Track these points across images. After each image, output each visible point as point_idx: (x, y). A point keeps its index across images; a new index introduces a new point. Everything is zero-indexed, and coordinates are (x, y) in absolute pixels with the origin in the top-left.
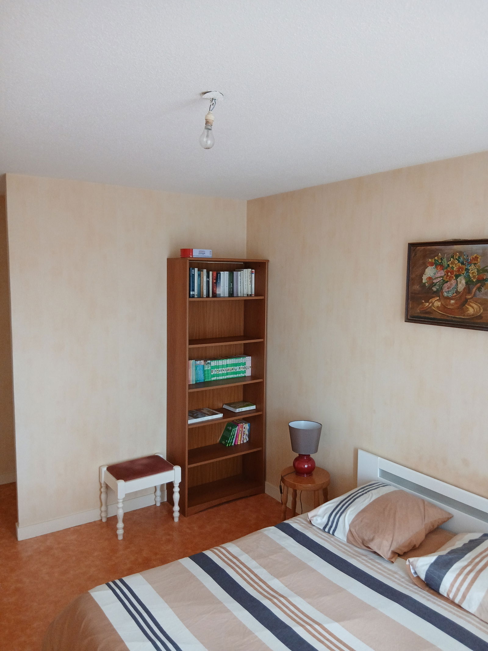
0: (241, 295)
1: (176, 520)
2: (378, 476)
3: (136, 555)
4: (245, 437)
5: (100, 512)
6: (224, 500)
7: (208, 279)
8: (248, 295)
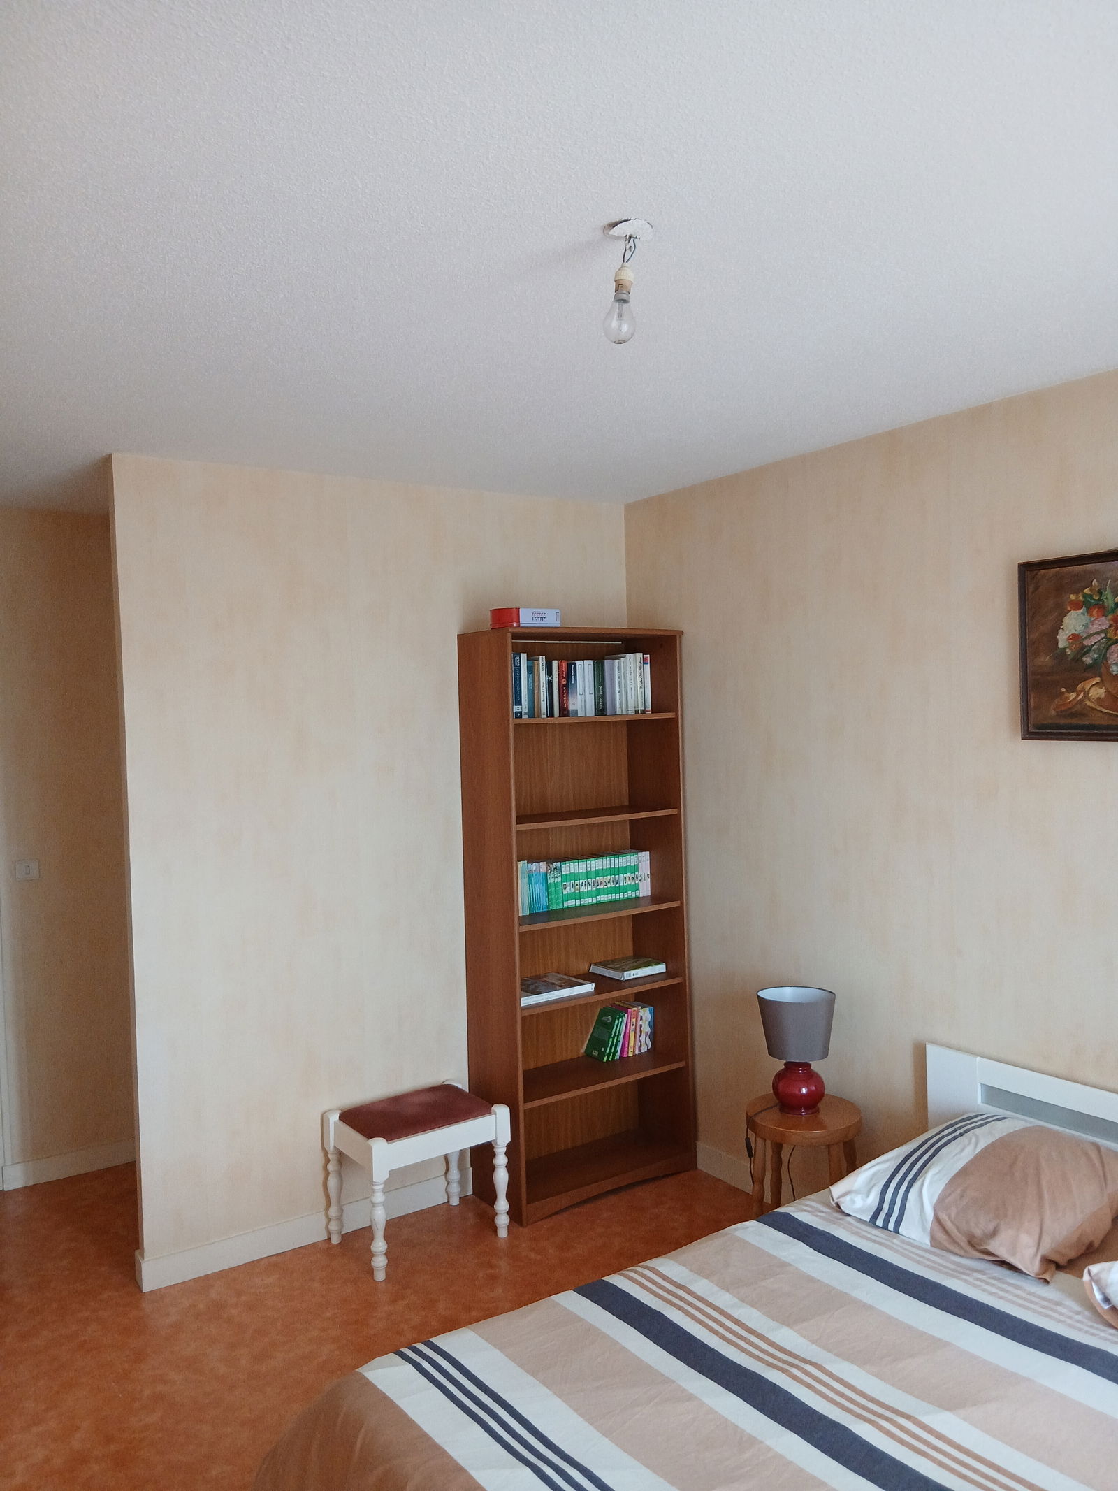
0: (622, 712)
1: (503, 1233)
2: (979, 1101)
3: (424, 1313)
4: (643, 1038)
5: (324, 1221)
6: (608, 1185)
7: (550, 678)
8: (637, 712)
